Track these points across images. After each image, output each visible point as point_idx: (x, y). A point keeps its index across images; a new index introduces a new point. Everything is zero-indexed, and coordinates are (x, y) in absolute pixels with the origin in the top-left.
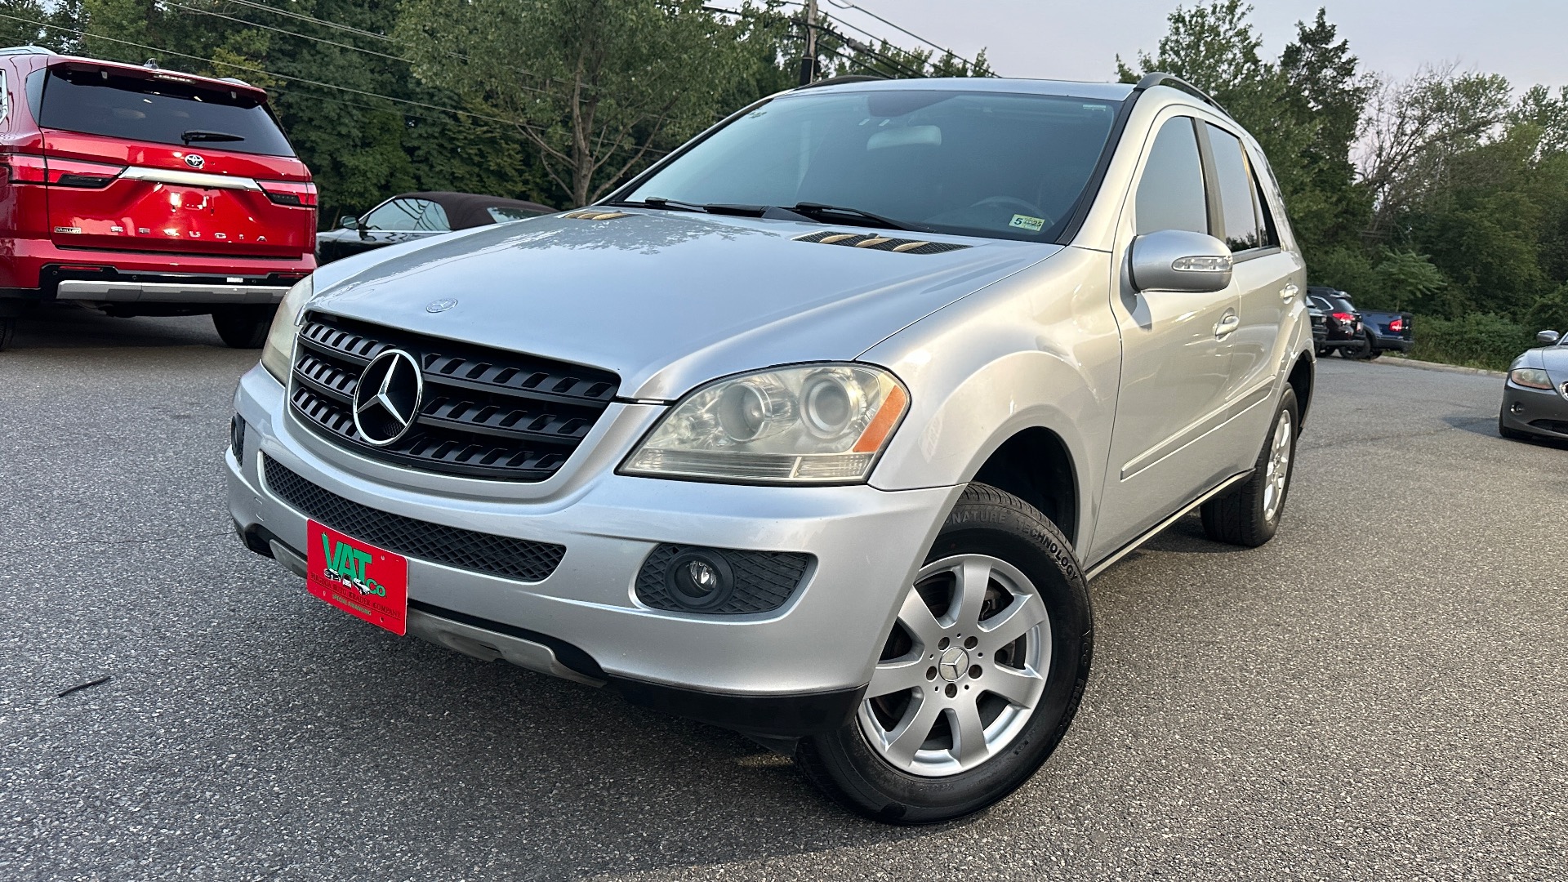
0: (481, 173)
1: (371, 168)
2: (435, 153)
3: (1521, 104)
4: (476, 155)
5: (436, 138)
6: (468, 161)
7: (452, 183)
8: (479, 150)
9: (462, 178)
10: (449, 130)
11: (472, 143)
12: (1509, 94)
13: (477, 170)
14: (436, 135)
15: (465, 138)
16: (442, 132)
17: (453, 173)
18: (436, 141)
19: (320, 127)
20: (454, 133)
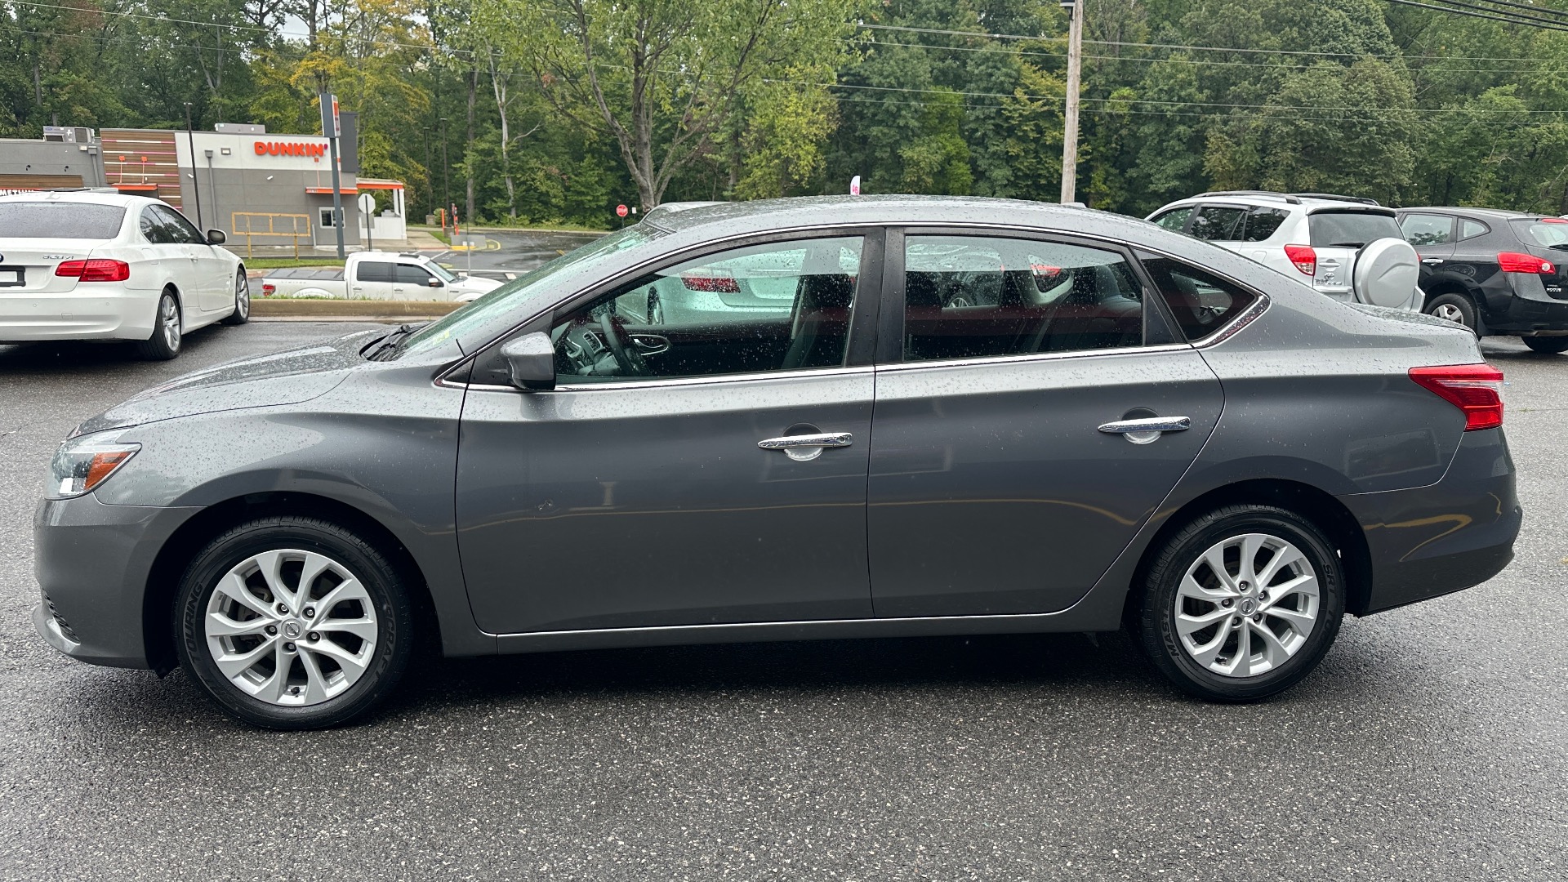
0: (1038, 148)
1: (924, 158)
2: (991, 134)
4: (1033, 130)
5: (993, 118)
6: (1024, 139)
7: (1007, 163)
8: (1036, 125)
9: (1018, 156)
10: (1005, 109)
11: (1026, 119)
13: (1033, 146)
14: (992, 115)
15: (1021, 115)
16: (999, 113)
17: (1008, 152)
18: (992, 121)
19: (883, 121)
20: (1010, 112)
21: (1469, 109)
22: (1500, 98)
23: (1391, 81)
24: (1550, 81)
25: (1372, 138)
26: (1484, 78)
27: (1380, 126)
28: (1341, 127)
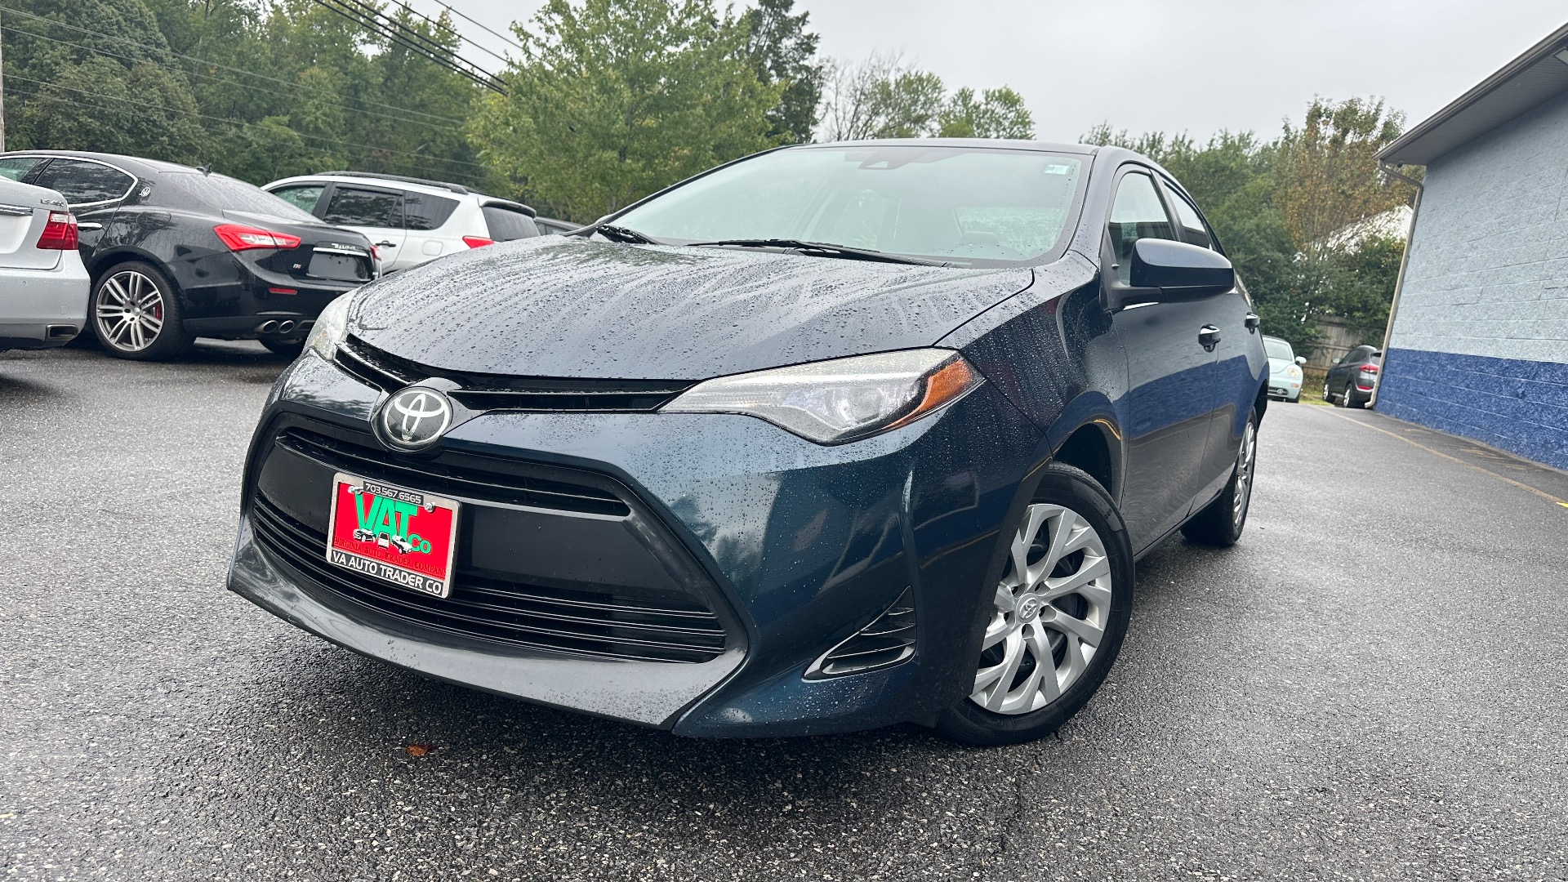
3: (952, 105)
12: (943, 94)
21: (248, 132)
22: (276, 127)
23: (176, 92)
24: (317, 119)
25: (164, 148)
26: (259, 107)
27: (171, 137)
28: (129, 131)
